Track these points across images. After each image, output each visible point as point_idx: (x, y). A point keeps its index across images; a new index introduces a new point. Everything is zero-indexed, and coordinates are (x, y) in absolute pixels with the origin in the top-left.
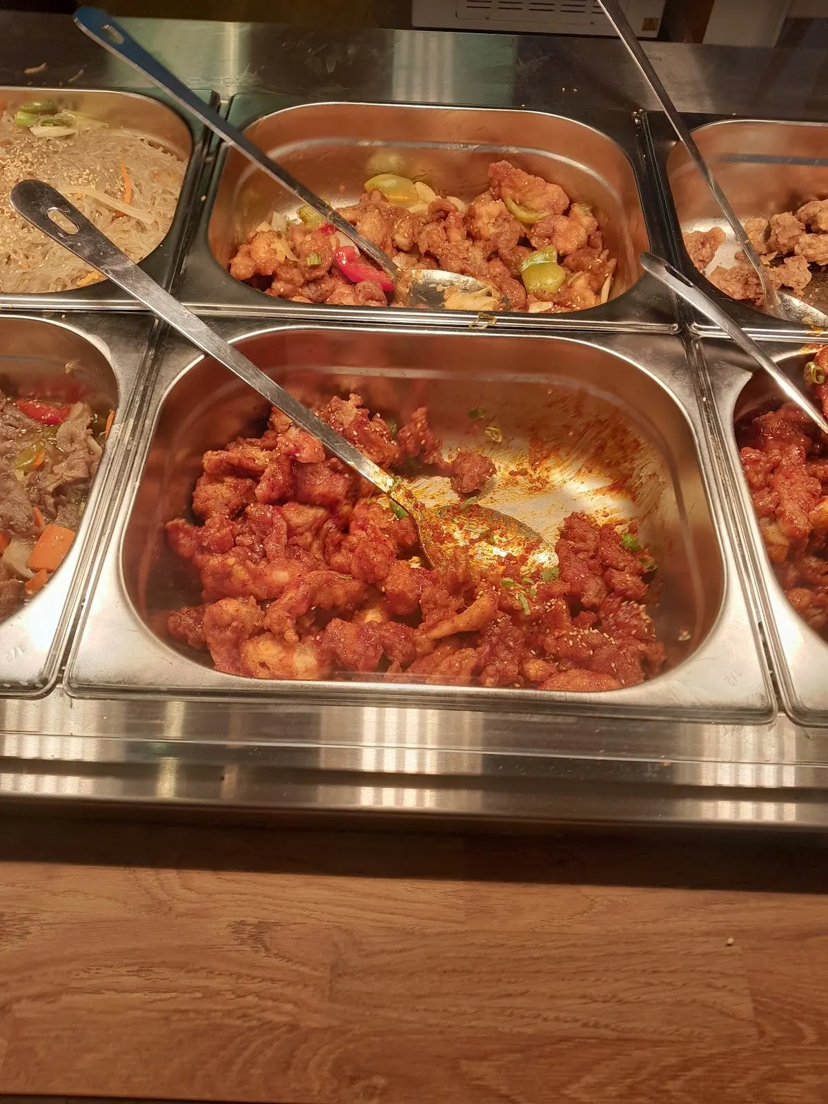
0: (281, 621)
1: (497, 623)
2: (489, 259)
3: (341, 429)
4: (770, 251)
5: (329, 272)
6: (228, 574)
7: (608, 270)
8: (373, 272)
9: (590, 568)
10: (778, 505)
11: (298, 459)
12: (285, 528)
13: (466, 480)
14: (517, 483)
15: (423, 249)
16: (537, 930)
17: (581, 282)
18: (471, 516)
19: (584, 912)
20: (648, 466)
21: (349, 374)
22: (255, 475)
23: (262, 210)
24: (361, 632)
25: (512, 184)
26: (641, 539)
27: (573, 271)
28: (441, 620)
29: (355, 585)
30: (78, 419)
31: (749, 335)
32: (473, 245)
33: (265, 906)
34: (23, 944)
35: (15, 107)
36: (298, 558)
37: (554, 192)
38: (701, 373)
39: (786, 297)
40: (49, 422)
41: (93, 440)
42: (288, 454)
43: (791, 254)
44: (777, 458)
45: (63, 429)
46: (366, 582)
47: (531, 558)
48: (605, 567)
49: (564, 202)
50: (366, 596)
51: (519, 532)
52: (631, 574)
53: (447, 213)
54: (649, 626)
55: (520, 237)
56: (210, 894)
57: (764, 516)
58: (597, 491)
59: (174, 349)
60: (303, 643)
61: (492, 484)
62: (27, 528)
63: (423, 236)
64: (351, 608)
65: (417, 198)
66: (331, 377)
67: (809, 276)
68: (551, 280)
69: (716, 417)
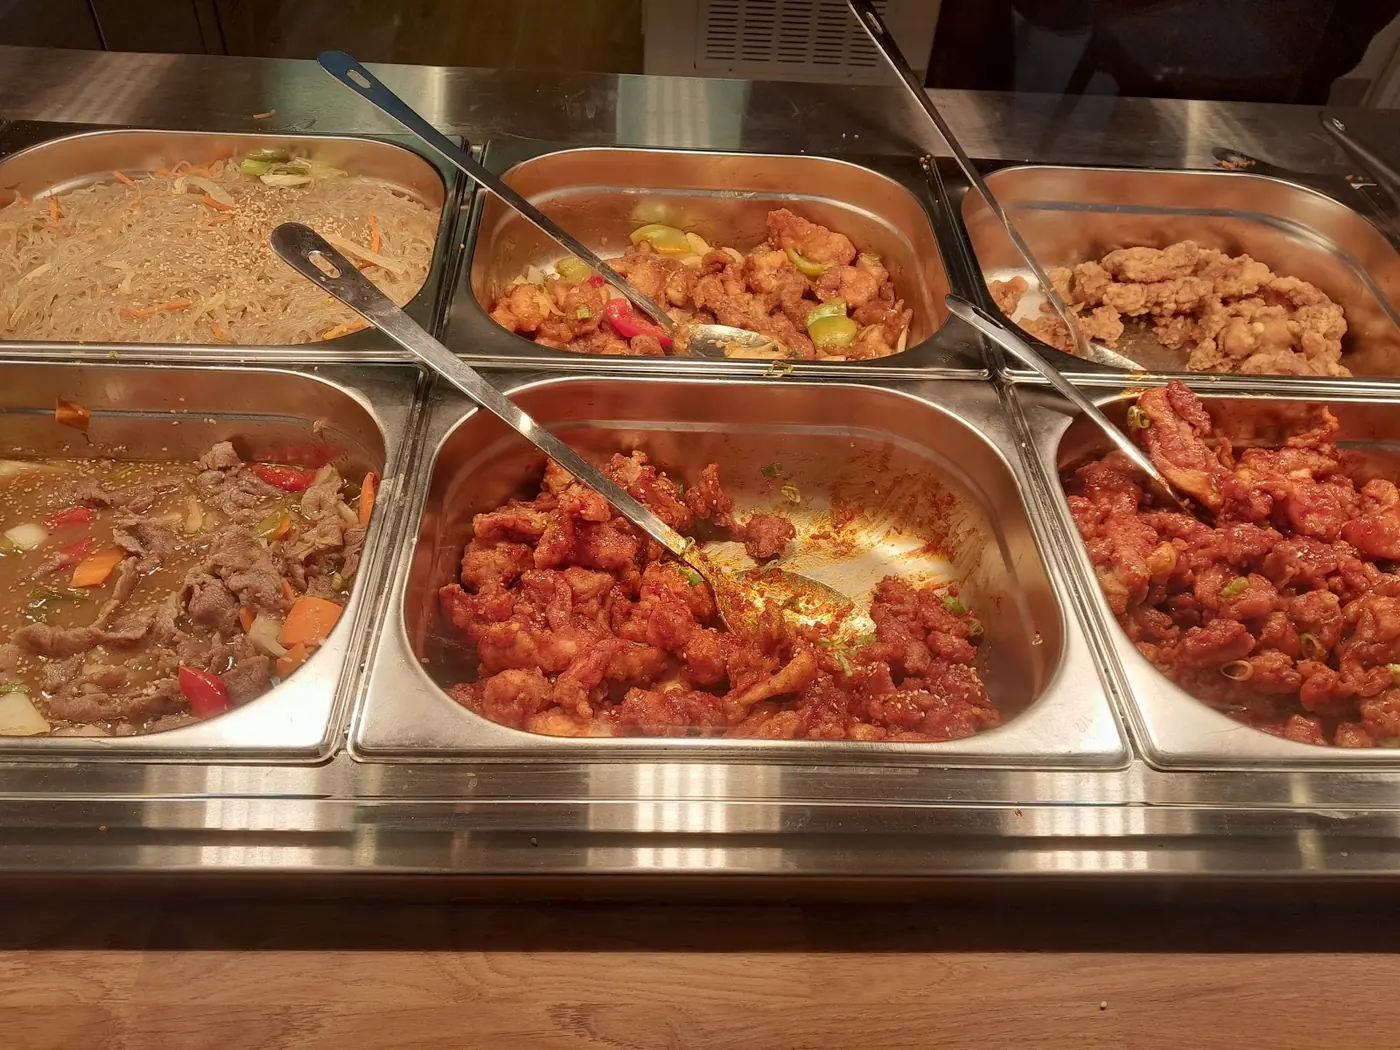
0: (573, 692)
1: (817, 683)
2: (771, 314)
3: (625, 488)
4: (1077, 302)
5: (600, 327)
6: (510, 642)
7: (903, 321)
8: (648, 326)
9: (912, 631)
10: (1113, 551)
11: (583, 517)
12: (569, 594)
13: (764, 543)
14: (820, 548)
15: (699, 304)
16: (893, 1001)
17: (874, 335)
18: (772, 582)
19: (942, 980)
20: (964, 523)
21: (631, 429)
22: (531, 539)
23: (518, 263)
24: (665, 701)
25: (793, 234)
26: (963, 601)
27: (864, 325)
28: (753, 684)
29: (652, 653)
30: (325, 484)
31: (1069, 380)
32: (754, 299)
33: (588, 988)
34: (313, 1038)
35: (241, 155)
36: (585, 627)
37: (838, 242)
38: (1017, 419)
39: (1099, 348)
40: (292, 489)
41: (346, 506)
42: (571, 512)
43: (1099, 304)
44: (1107, 506)
45: (309, 495)
46: (664, 649)
47: (843, 626)
48: (928, 631)
49: (850, 252)
50: (664, 666)
51: (827, 597)
52: (957, 636)
53: (724, 266)
54: (981, 689)
55: (805, 291)
56: (524, 977)
57: (1099, 564)
58: (910, 554)
59: (443, 401)
60: (597, 718)
61: (793, 549)
62: (275, 601)
63: (699, 289)
64: (648, 679)
65: (689, 251)
66: (611, 432)
67: (1121, 327)
68: (841, 334)
69: (1037, 462)
